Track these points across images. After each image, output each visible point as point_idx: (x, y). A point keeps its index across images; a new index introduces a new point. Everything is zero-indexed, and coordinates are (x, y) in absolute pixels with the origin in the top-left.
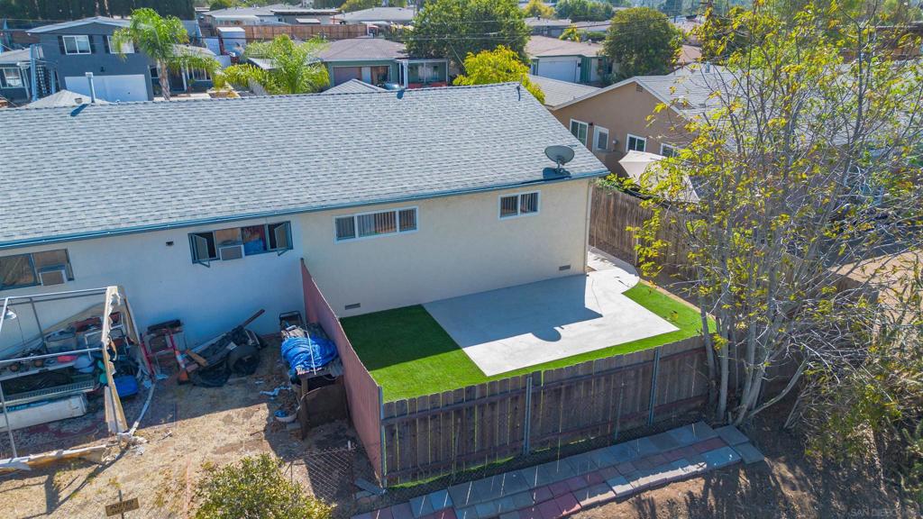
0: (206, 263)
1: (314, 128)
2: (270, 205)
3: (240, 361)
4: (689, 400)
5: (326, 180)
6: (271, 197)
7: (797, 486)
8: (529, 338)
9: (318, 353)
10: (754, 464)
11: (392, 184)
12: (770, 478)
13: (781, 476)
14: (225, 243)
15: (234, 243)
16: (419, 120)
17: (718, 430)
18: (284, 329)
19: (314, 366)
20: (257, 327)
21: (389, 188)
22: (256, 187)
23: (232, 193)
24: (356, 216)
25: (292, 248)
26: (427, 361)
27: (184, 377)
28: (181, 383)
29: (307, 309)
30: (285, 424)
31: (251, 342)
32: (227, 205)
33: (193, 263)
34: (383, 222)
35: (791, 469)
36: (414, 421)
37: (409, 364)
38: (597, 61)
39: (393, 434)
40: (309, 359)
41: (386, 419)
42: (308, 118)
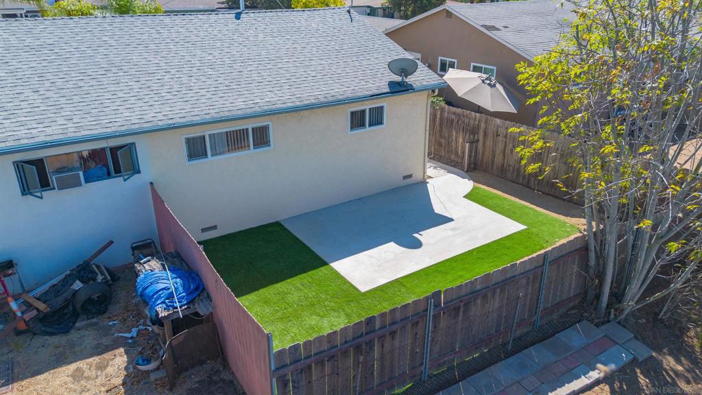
0: (39, 194)
1: (153, 47)
2: (110, 125)
3: (89, 301)
4: (569, 300)
5: (171, 97)
6: (111, 117)
7: (691, 379)
8: (391, 248)
9: (181, 289)
10: (645, 360)
11: (244, 100)
12: (664, 373)
13: (672, 370)
14: (59, 170)
15: (71, 170)
16: (260, 39)
17: (604, 327)
18: (138, 262)
19: (178, 305)
20: (107, 259)
21: (240, 104)
22: (93, 106)
23: (63, 114)
24: (207, 134)
25: (139, 172)
26: (296, 281)
27: (22, 326)
28: (19, 333)
29: (161, 235)
30: (148, 372)
31: (100, 278)
32: (59, 127)
33: (23, 194)
34: (236, 140)
35: (678, 361)
36: (309, 367)
37: (278, 286)
38: (382, 10)
39: (286, 385)
40: (171, 296)
41: (277, 369)
42: (145, 37)
